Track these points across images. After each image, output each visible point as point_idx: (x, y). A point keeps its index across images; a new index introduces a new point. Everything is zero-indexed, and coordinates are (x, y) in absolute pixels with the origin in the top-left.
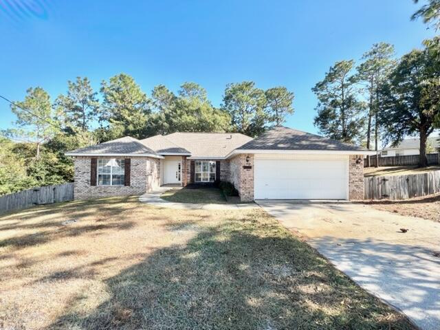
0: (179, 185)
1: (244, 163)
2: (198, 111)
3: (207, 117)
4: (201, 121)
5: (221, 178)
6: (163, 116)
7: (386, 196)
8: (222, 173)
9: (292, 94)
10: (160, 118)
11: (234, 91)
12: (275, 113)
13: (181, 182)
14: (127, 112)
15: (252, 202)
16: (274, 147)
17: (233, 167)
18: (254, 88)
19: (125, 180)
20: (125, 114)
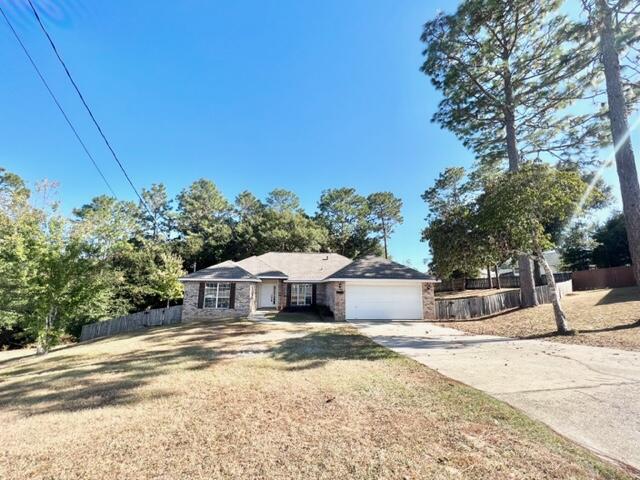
0: (274, 308)
1: (337, 288)
2: (291, 224)
3: (301, 231)
4: (293, 236)
5: (318, 302)
6: (250, 229)
7: (453, 316)
8: (318, 297)
9: (400, 200)
10: (247, 232)
11: (332, 199)
12: (380, 221)
13: (277, 305)
14: (207, 222)
15: (345, 321)
16: (362, 276)
17: (329, 291)
18: (355, 194)
19: (231, 303)
20: (204, 224)
